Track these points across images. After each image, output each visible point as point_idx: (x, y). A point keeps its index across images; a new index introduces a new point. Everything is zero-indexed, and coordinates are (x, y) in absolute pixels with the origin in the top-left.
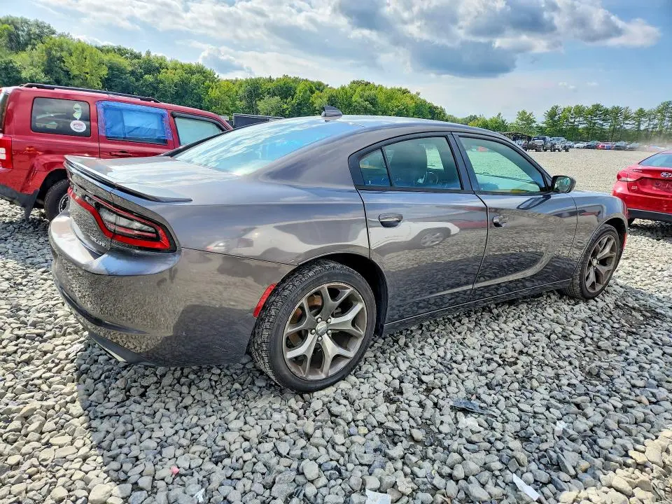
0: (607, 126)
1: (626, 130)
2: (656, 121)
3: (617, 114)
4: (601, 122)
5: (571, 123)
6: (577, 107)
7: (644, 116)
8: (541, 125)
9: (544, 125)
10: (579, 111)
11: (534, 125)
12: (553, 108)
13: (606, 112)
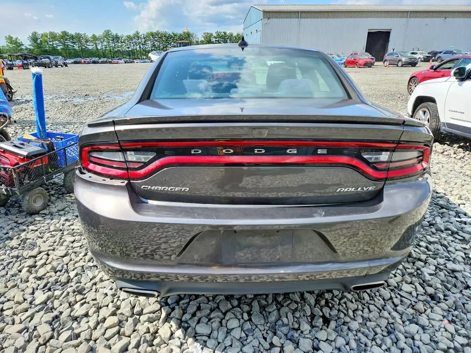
0: (76, 47)
1: (90, 50)
2: (105, 43)
3: (80, 38)
4: (72, 44)
5: (50, 45)
6: (51, 33)
7: (97, 39)
8: (29, 47)
9: (31, 47)
10: (54, 36)
11: (23, 47)
12: (33, 34)
13: (72, 37)
